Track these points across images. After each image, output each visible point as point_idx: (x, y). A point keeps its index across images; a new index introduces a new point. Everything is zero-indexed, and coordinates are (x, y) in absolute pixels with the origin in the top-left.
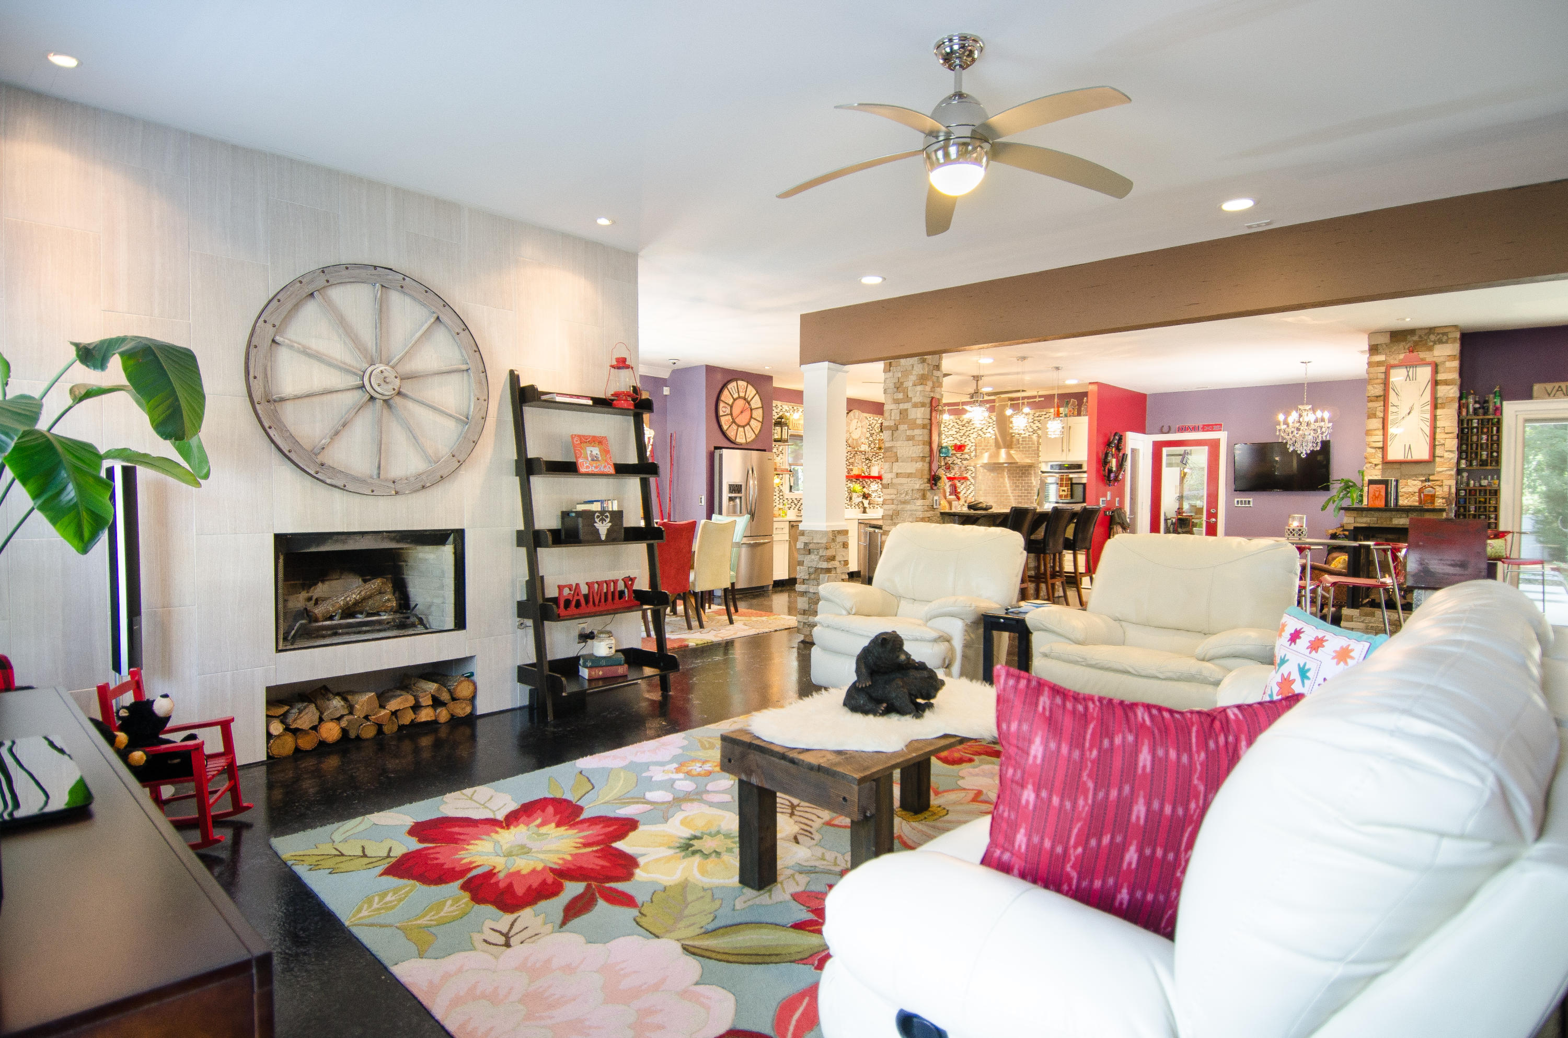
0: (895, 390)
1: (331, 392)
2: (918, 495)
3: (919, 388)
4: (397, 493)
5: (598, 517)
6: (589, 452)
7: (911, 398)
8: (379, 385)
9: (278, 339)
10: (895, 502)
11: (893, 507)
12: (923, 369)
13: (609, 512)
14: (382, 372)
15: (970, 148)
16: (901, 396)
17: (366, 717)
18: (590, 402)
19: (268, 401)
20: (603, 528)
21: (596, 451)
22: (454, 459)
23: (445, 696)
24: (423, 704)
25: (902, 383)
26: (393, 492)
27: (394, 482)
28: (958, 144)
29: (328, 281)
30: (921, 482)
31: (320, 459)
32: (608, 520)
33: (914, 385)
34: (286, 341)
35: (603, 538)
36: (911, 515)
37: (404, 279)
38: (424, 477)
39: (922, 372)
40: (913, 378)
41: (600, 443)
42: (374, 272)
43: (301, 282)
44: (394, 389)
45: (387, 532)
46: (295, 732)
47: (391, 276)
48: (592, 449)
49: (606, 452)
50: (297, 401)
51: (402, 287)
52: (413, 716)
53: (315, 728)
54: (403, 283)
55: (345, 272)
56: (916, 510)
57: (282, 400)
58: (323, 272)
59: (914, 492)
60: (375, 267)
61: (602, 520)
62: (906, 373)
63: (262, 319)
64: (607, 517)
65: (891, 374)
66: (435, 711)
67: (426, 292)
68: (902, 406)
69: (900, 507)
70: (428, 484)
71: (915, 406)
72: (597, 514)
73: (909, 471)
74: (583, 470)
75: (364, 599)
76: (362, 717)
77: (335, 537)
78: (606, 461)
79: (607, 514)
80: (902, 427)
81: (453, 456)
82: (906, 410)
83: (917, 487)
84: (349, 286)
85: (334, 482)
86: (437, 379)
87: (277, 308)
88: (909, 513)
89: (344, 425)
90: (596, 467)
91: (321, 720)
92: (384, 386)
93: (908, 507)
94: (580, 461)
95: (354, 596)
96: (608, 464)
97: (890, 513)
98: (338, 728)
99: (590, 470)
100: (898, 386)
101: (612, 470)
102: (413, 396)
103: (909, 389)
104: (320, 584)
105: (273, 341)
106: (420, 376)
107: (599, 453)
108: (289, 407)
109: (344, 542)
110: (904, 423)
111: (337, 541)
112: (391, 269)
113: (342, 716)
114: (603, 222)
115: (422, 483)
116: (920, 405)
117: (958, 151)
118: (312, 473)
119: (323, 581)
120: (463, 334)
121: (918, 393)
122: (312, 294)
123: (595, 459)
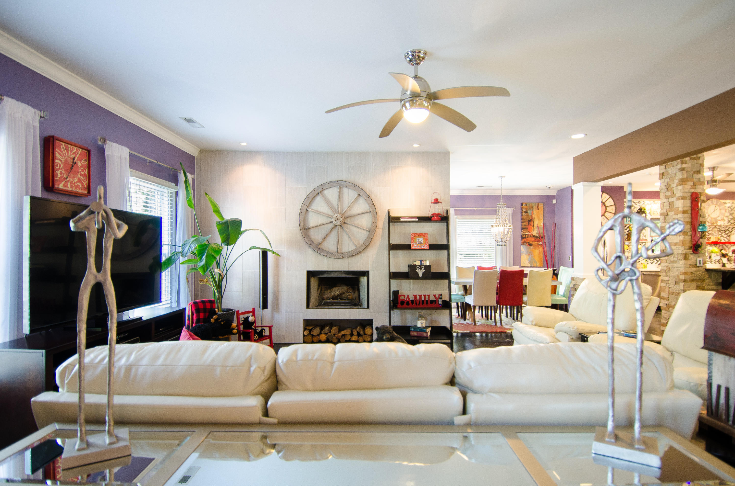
0: (666, 190)
1: (323, 225)
2: (682, 257)
3: (680, 187)
4: (343, 258)
5: (418, 267)
6: (417, 240)
7: (675, 194)
8: (336, 221)
9: (308, 209)
10: (668, 261)
11: (667, 264)
12: (682, 175)
13: (424, 265)
14: (337, 216)
15: (414, 101)
16: (669, 193)
17: (334, 335)
18: (417, 220)
19: (304, 229)
20: (420, 272)
21: (421, 239)
22: (364, 245)
23: (362, 333)
24: (354, 334)
25: (670, 185)
26: (342, 257)
27: (342, 254)
28: (409, 101)
29: (322, 189)
30: (683, 248)
31: (320, 247)
32: (423, 269)
33: (677, 186)
34: (310, 210)
35: (420, 276)
36: (678, 270)
37: (347, 183)
38: (353, 251)
39: (681, 177)
40: (676, 181)
41: (424, 236)
42: (338, 183)
43: (315, 190)
44: (340, 222)
45: (343, 271)
46: (313, 336)
47: (343, 183)
48: (419, 239)
49: (427, 240)
50: (314, 228)
51: (346, 186)
52: (350, 338)
53: (318, 335)
54: (347, 185)
55: (328, 185)
56: (680, 267)
57: (309, 228)
58: (321, 186)
59: (679, 255)
60: (337, 181)
61: (420, 269)
62: (672, 178)
63: (303, 204)
64: (423, 267)
65: (663, 180)
66: (358, 337)
67: (355, 186)
68: (671, 200)
69: (671, 265)
70: (354, 255)
71: (678, 199)
72: (417, 266)
73: (675, 242)
74: (413, 248)
75: (341, 294)
76: (332, 334)
77: (327, 272)
78: (425, 244)
79: (423, 266)
80: (671, 213)
81: (363, 244)
82: (673, 202)
83: (680, 252)
84: (330, 189)
85: (323, 254)
86: (359, 216)
87: (308, 199)
88: (676, 269)
89: (327, 235)
90: (420, 246)
91: (321, 333)
92: (337, 221)
93: (675, 265)
94: (413, 244)
95: (337, 293)
96: (426, 245)
97: (665, 268)
98: (325, 337)
99: (416, 248)
100: (667, 187)
101: (428, 248)
102: (350, 223)
103: (674, 188)
104: (334, 288)
105: (307, 210)
106: (352, 216)
107: (422, 240)
108: (312, 230)
109: (330, 274)
110: (672, 211)
111: (327, 274)
112: (343, 181)
113: (327, 333)
114: (416, 146)
115: (352, 254)
116: (680, 198)
117: (410, 104)
118: (316, 251)
119: (335, 287)
120: (368, 199)
121: (679, 190)
122: (318, 194)
123: (420, 243)
